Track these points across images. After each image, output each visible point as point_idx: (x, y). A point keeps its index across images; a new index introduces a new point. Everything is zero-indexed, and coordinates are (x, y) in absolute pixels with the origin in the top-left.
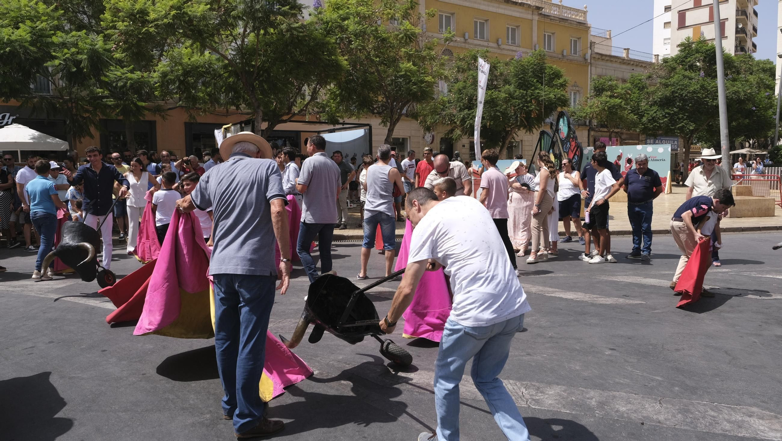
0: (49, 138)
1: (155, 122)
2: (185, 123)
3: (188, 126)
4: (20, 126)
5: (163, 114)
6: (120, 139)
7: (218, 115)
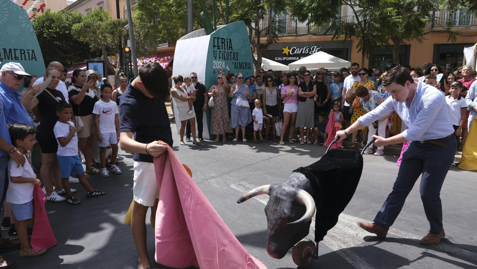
0: (340, 60)
1: (410, 45)
2: (435, 45)
3: (437, 47)
4: (323, 52)
5: (420, 37)
6: (382, 60)
7: (466, 36)
